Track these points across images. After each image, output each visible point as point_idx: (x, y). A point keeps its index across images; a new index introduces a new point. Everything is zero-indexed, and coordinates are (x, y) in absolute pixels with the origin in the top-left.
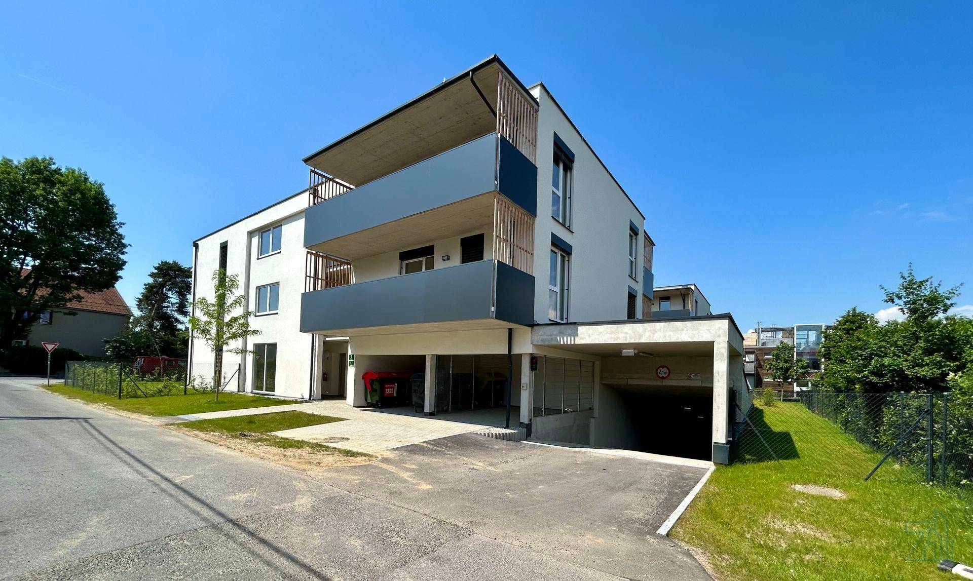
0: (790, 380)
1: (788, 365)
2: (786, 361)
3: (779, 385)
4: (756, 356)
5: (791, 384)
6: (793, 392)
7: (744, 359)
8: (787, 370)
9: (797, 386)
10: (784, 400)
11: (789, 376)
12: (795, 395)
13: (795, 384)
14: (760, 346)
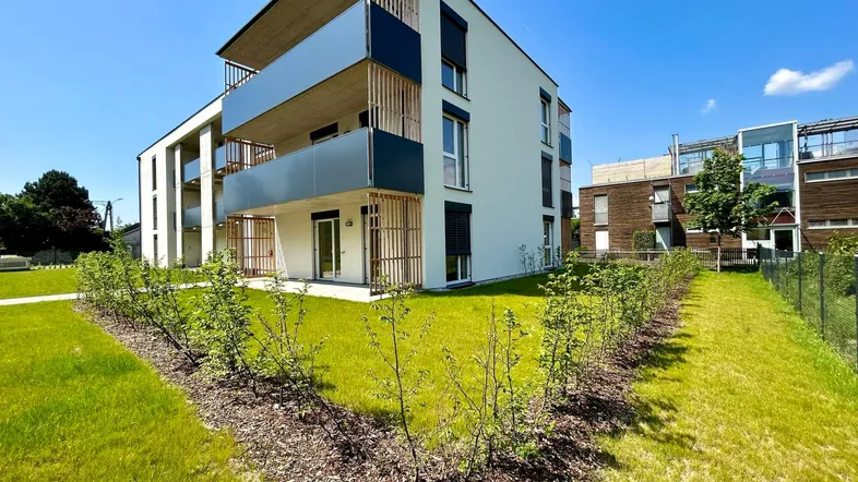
0: (734, 229)
1: (729, 196)
2: (724, 190)
3: (712, 240)
4: (672, 193)
5: (737, 235)
6: (740, 251)
7: (651, 198)
8: (728, 207)
9: (748, 239)
10: (724, 268)
11: (732, 219)
12: (744, 255)
13: (744, 235)
14: (678, 175)
